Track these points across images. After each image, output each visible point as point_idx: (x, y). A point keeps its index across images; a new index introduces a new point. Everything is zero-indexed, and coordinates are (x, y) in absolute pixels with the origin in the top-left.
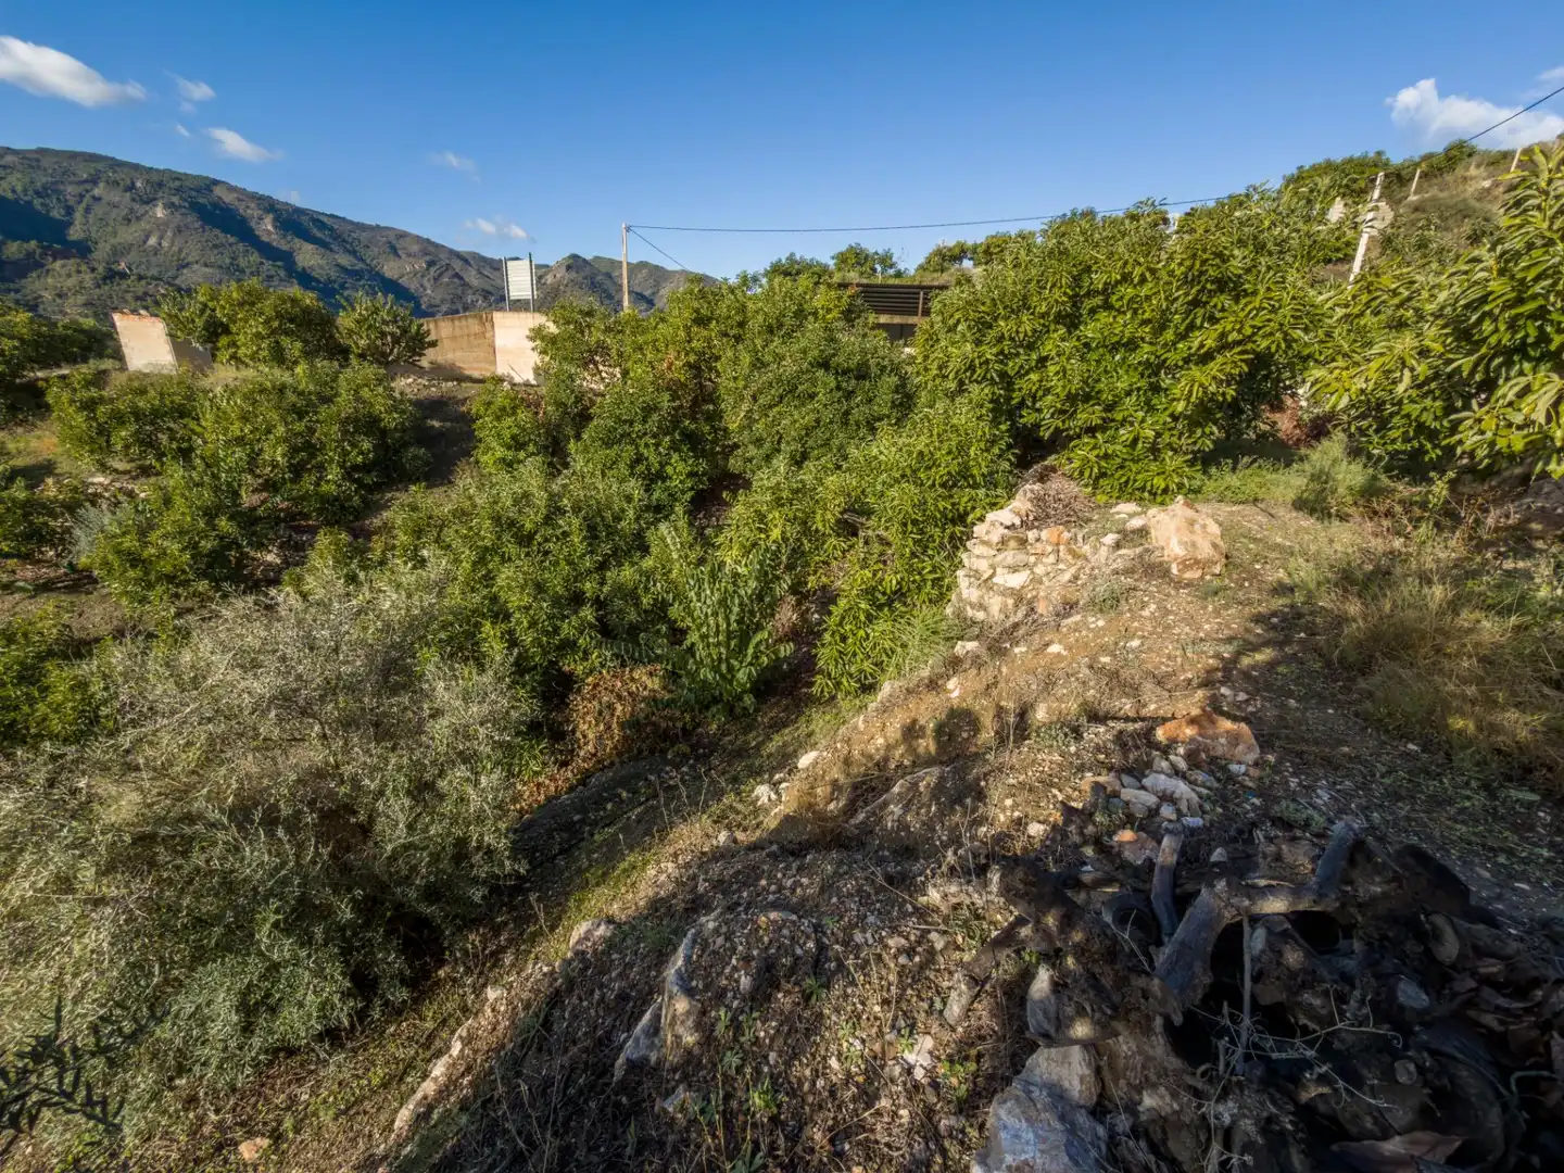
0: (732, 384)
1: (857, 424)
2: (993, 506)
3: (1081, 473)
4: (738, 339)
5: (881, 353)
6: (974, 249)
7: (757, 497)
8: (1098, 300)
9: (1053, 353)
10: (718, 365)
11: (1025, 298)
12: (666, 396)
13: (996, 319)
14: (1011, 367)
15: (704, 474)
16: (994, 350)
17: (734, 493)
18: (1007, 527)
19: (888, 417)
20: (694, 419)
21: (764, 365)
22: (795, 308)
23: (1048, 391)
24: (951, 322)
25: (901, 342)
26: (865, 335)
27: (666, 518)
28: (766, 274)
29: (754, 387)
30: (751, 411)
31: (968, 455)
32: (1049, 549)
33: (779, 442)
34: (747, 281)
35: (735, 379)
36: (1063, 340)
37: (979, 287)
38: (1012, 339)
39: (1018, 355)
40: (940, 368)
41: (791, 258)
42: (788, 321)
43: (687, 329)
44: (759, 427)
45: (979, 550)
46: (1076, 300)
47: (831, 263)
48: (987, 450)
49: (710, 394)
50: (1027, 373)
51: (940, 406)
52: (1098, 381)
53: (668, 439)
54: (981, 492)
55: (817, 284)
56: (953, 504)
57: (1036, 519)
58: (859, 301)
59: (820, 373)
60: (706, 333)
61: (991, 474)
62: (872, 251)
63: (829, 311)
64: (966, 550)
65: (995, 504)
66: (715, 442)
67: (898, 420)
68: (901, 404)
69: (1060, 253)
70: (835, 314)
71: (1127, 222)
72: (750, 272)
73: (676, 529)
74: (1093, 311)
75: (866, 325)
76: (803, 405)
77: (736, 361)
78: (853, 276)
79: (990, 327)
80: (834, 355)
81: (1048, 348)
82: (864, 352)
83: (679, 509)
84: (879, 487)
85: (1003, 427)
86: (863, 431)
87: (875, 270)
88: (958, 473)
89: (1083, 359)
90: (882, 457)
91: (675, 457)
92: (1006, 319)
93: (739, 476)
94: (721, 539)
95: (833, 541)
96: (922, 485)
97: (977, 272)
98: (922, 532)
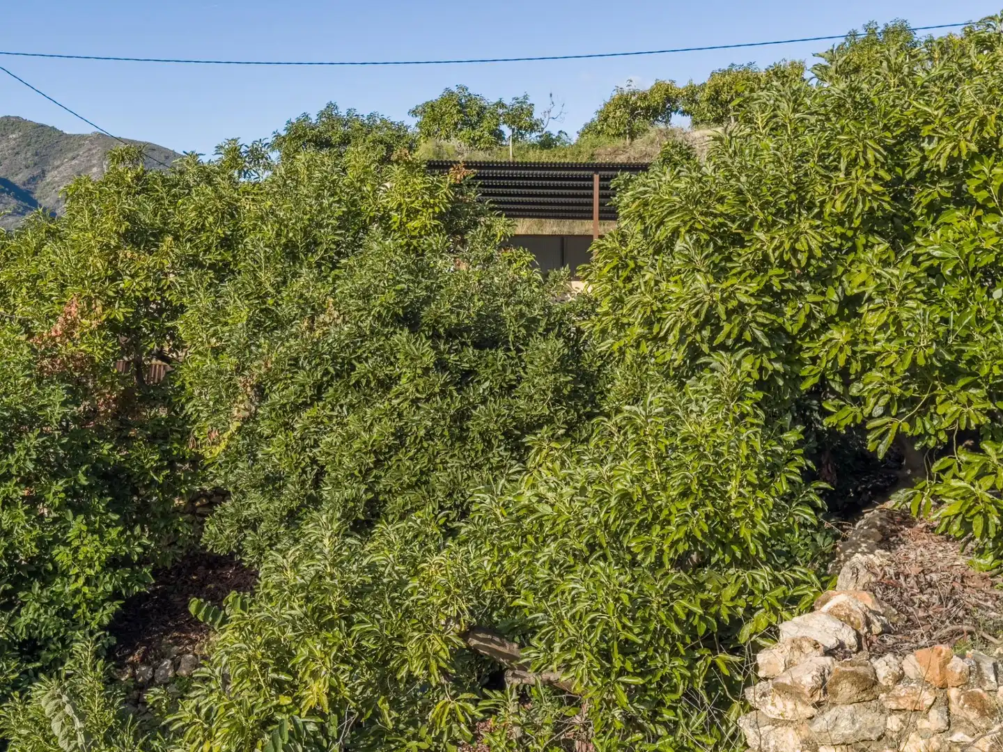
0: (209, 364)
1: (485, 437)
2: (791, 602)
3: (967, 526)
4: (223, 271)
5: (525, 294)
6: (691, 95)
7: (268, 609)
8: (942, 189)
9: (870, 290)
10: (179, 324)
11: (800, 187)
12: (58, 393)
13: (748, 227)
14: (792, 317)
15: (143, 561)
16: (754, 286)
17: (216, 599)
18: (829, 652)
19: (550, 421)
20: (123, 440)
21: (280, 324)
22: (340, 210)
23: (870, 362)
24: (662, 234)
25: (564, 271)
26: (489, 259)
27: (51, 669)
28: (279, 142)
29: (257, 370)
30: (252, 418)
31: (724, 495)
32: (927, 698)
33: (317, 483)
34: (235, 156)
35: (217, 352)
36: (885, 263)
37: (708, 169)
38: (784, 264)
39: (800, 293)
40: (648, 323)
41: (329, 113)
42: (327, 236)
43: (111, 254)
44: (273, 453)
45: (776, 706)
46: (899, 192)
47: (412, 123)
48: (763, 486)
49: (161, 385)
50: (824, 327)
51: (655, 399)
52: (968, 338)
53: (59, 485)
54: (763, 574)
55: (385, 160)
56: (705, 604)
57: (886, 630)
58: (472, 195)
59: (402, 336)
60: (150, 260)
61: (778, 534)
62: (490, 98)
63: (413, 213)
64: (747, 708)
65: (795, 600)
66: (171, 487)
67: (571, 427)
68: (575, 394)
69: (856, 105)
70: (425, 219)
71: (972, 50)
72: (247, 141)
73: (75, 695)
74: (934, 209)
75: (488, 239)
76: (368, 402)
77: (218, 314)
78: (456, 146)
79: (738, 241)
80: (427, 301)
81: (859, 279)
82: (488, 291)
83: (83, 647)
84: (542, 574)
85: (791, 437)
86: (499, 452)
87: (499, 135)
88: (710, 536)
89: (930, 299)
90: (545, 509)
91: (77, 524)
92: (769, 226)
93: (227, 560)
94: (186, 711)
95: (445, 702)
96: (634, 563)
97: (702, 137)
98: (643, 669)
